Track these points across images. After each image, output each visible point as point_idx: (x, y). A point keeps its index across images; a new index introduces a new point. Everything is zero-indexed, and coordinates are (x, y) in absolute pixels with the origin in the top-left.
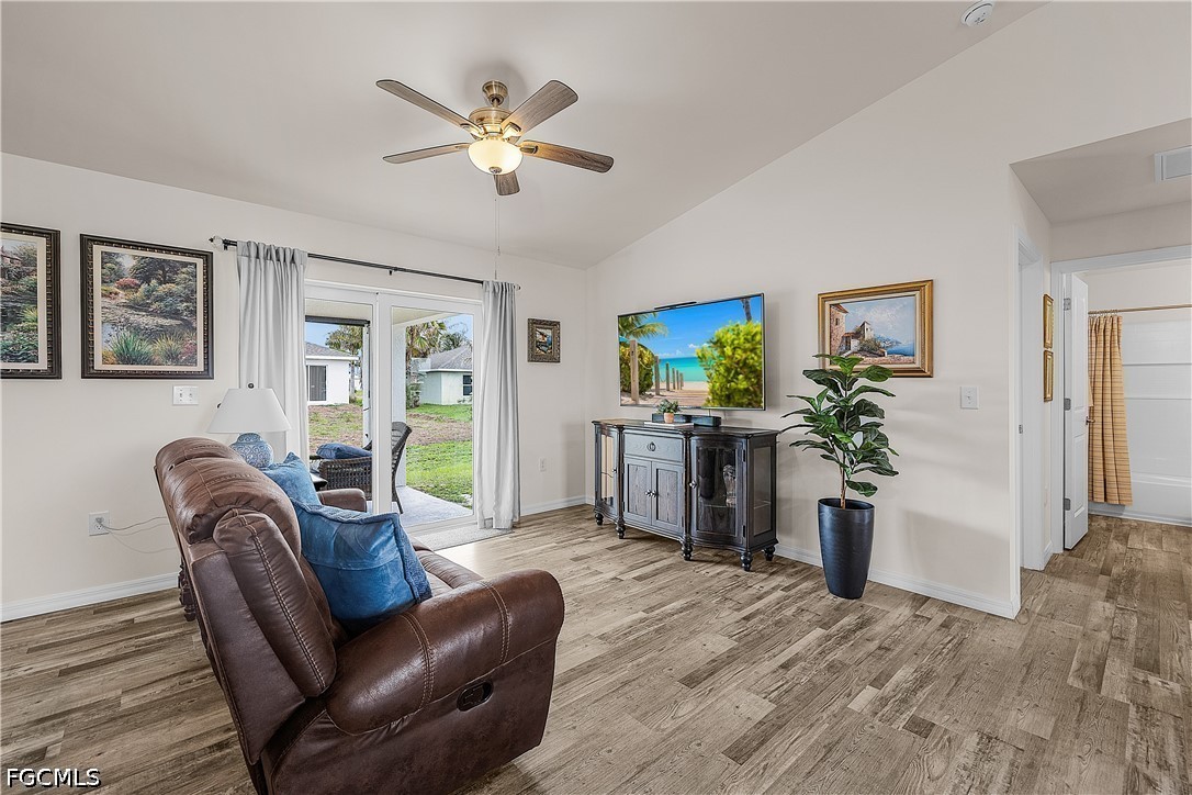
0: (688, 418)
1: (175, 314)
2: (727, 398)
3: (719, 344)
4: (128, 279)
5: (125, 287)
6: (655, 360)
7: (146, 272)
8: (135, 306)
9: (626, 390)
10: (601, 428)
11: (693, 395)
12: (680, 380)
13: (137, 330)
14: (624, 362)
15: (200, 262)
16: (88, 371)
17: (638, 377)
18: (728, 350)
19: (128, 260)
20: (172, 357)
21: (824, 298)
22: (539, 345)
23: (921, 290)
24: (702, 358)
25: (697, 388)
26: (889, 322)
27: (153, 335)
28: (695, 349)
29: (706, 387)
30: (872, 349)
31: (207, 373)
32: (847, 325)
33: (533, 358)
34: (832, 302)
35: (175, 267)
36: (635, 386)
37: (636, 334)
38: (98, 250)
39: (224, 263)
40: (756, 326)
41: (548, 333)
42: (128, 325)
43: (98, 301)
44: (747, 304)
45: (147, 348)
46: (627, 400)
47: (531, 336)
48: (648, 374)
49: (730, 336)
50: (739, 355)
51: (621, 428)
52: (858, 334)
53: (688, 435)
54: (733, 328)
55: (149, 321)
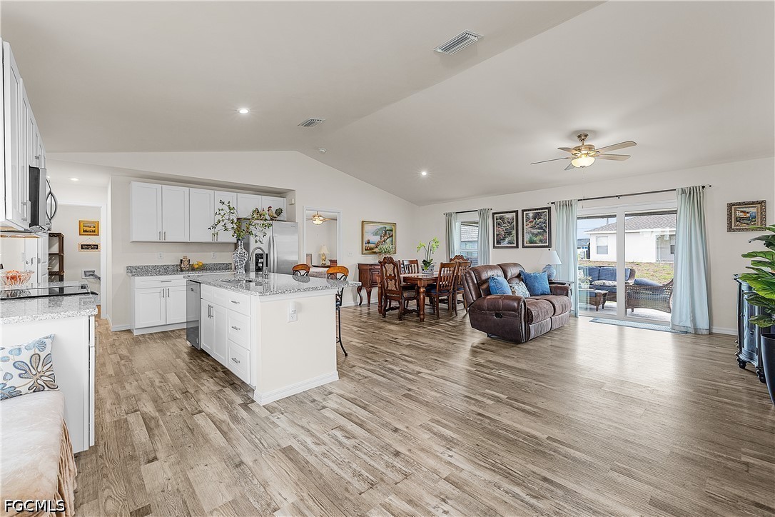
1: (541, 228)
4: (531, 220)
5: (530, 222)
7: (537, 216)
8: (533, 227)
13: (533, 234)
15: (548, 211)
16: (524, 247)
19: (531, 214)
20: (541, 241)
27: (536, 235)
31: (550, 246)
35: (541, 214)
38: (525, 212)
39: (553, 210)
42: (531, 232)
43: (525, 227)
45: (535, 239)
55: (535, 231)
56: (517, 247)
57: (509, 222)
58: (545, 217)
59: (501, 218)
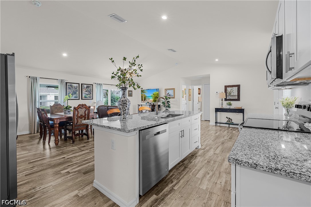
0: (150, 104)
1: (89, 92)
2: (155, 101)
3: (154, 94)
5: (85, 89)
6: (146, 96)
7: (88, 87)
8: (86, 91)
9: (142, 100)
10: (139, 105)
11: (151, 101)
12: (149, 99)
13: (86, 94)
14: (142, 96)
15: (92, 86)
16: (82, 99)
17: (144, 99)
18: (155, 95)
19: (85, 86)
20: (89, 97)
21: (165, 89)
22: (130, 94)
23: (174, 89)
24: (152, 96)
25: (151, 100)
26: (171, 92)
27: (87, 95)
28: (151, 95)
29: (152, 100)
30: (169, 95)
31: (93, 99)
32: (167, 93)
33: (129, 96)
34: (166, 90)
35: (89, 86)
36: (143, 100)
37: (144, 93)
38: (83, 85)
39: (94, 86)
40: (158, 92)
41: (131, 92)
43: (83, 91)
44: (157, 90)
45: (87, 96)
46: (142, 101)
47: (129, 93)
48: (145, 98)
49: (155, 93)
50: (156, 96)
51: (142, 105)
52: (168, 94)
53: (150, 105)
54: (156, 92)
55: (87, 93)
56: (79, 99)
57: (75, 88)
58: (91, 88)
59: (71, 86)
